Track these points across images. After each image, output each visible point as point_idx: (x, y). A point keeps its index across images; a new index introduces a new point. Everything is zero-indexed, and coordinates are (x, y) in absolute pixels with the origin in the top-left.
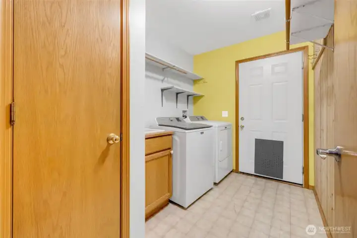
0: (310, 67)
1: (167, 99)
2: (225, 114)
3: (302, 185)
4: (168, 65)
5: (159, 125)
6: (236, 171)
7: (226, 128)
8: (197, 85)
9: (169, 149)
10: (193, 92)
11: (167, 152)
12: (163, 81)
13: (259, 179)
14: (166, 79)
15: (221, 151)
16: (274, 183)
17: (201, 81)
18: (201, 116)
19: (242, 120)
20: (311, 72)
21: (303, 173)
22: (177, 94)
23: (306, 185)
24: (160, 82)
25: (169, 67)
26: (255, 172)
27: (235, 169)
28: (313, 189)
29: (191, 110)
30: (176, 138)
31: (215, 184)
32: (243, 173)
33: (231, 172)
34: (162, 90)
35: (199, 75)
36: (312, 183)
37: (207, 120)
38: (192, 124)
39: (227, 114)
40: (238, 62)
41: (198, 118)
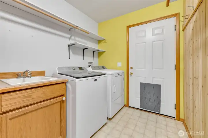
0: (181, 29)
1: (74, 53)
2: (119, 64)
3: (175, 118)
4: (74, 26)
5: (59, 74)
6: (127, 105)
7: (119, 75)
8: (100, 44)
9: (62, 96)
10: (98, 49)
11: (59, 99)
12: (70, 38)
13: (143, 112)
14: (73, 37)
15: (114, 93)
16: (154, 115)
17: (103, 42)
18: (102, 66)
19: (131, 69)
20: (182, 33)
21: (175, 109)
22: (84, 49)
23: (177, 118)
24: (68, 40)
25: (74, 27)
26: (140, 107)
27: (126, 104)
28: (183, 121)
29: (96, 62)
30: (68, 85)
31: (110, 119)
32: (132, 107)
33: (124, 106)
34: (69, 46)
35: (102, 36)
36: (182, 117)
37: (107, 69)
38: (93, 72)
39: (121, 64)
40: (128, 27)
41: (99, 68)
